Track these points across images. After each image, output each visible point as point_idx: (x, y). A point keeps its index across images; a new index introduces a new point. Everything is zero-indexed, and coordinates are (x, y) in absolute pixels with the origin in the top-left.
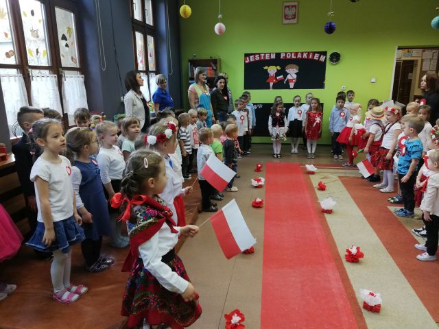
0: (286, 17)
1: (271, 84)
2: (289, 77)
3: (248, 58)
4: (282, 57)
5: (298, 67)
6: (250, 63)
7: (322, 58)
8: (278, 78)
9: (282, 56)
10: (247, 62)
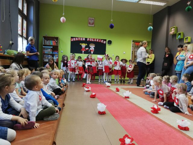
2: (91, 49)
5: (95, 45)
9: (88, 40)
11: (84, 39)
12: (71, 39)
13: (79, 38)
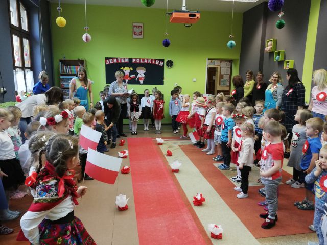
0: (135, 33)
2: (139, 76)
3: (108, 61)
4: (133, 62)
5: (145, 69)
11: (127, 61)
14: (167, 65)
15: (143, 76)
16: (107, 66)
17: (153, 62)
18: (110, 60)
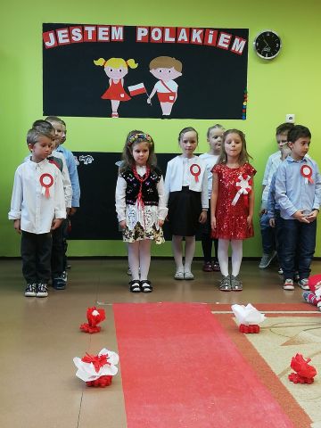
1: (115, 104)
2: (159, 87)
3: (51, 35)
4: (139, 39)
5: (180, 65)
6: (58, 47)
7: (238, 46)
8: (131, 89)
9: (141, 35)
10: (50, 44)
11: (118, 35)
12: (46, 39)
13: (90, 30)
14: (259, 49)
15: (174, 87)
16: (47, 53)
17: (210, 40)
18: (60, 33)
